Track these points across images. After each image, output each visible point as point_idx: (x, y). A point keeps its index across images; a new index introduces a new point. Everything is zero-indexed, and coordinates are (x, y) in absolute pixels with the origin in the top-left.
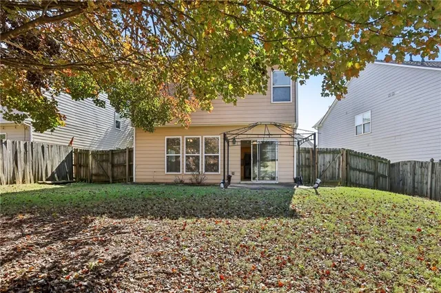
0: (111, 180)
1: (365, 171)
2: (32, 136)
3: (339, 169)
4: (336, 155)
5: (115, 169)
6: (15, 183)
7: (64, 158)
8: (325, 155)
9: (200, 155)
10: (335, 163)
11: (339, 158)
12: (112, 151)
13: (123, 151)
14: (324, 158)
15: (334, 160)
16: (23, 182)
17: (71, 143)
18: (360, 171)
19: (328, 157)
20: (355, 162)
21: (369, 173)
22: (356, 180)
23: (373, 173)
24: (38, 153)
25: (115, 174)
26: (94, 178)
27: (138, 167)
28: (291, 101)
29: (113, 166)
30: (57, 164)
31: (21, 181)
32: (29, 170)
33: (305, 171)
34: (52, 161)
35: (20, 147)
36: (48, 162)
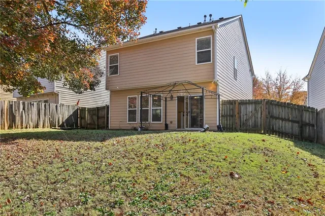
0: (96, 127)
1: (288, 120)
2: (60, 100)
3: (261, 118)
4: (257, 105)
5: (100, 120)
6: (38, 128)
7: (71, 113)
8: (248, 105)
9: (149, 108)
10: (258, 113)
11: (261, 108)
12: (98, 107)
13: (104, 108)
14: (247, 108)
15: (255, 109)
16: (43, 127)
17: (78, 103)
18: (283, 119)
19: (250, 108)
20: (276, 111)
21: (293, 121)
22: (279, 128)
23: (298, 122)
24: (53, 110)
25: (100, 124)
26: (88, 126)
27: (112, 118)
28: (211, 62)
29: (98, 118)
30: (66, 117)
31: (42, 126)
32: (47, 120)
33: (230, 120)
34: (63, 115)
35: (41, 106)
36: (60, 115)
